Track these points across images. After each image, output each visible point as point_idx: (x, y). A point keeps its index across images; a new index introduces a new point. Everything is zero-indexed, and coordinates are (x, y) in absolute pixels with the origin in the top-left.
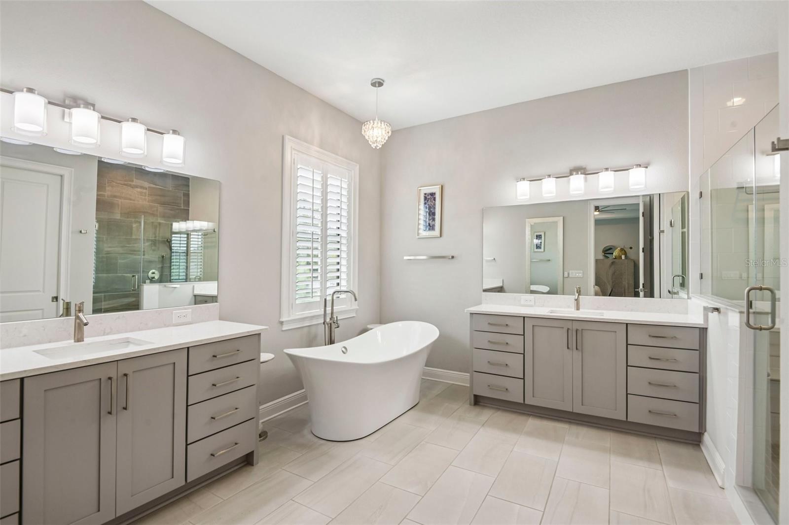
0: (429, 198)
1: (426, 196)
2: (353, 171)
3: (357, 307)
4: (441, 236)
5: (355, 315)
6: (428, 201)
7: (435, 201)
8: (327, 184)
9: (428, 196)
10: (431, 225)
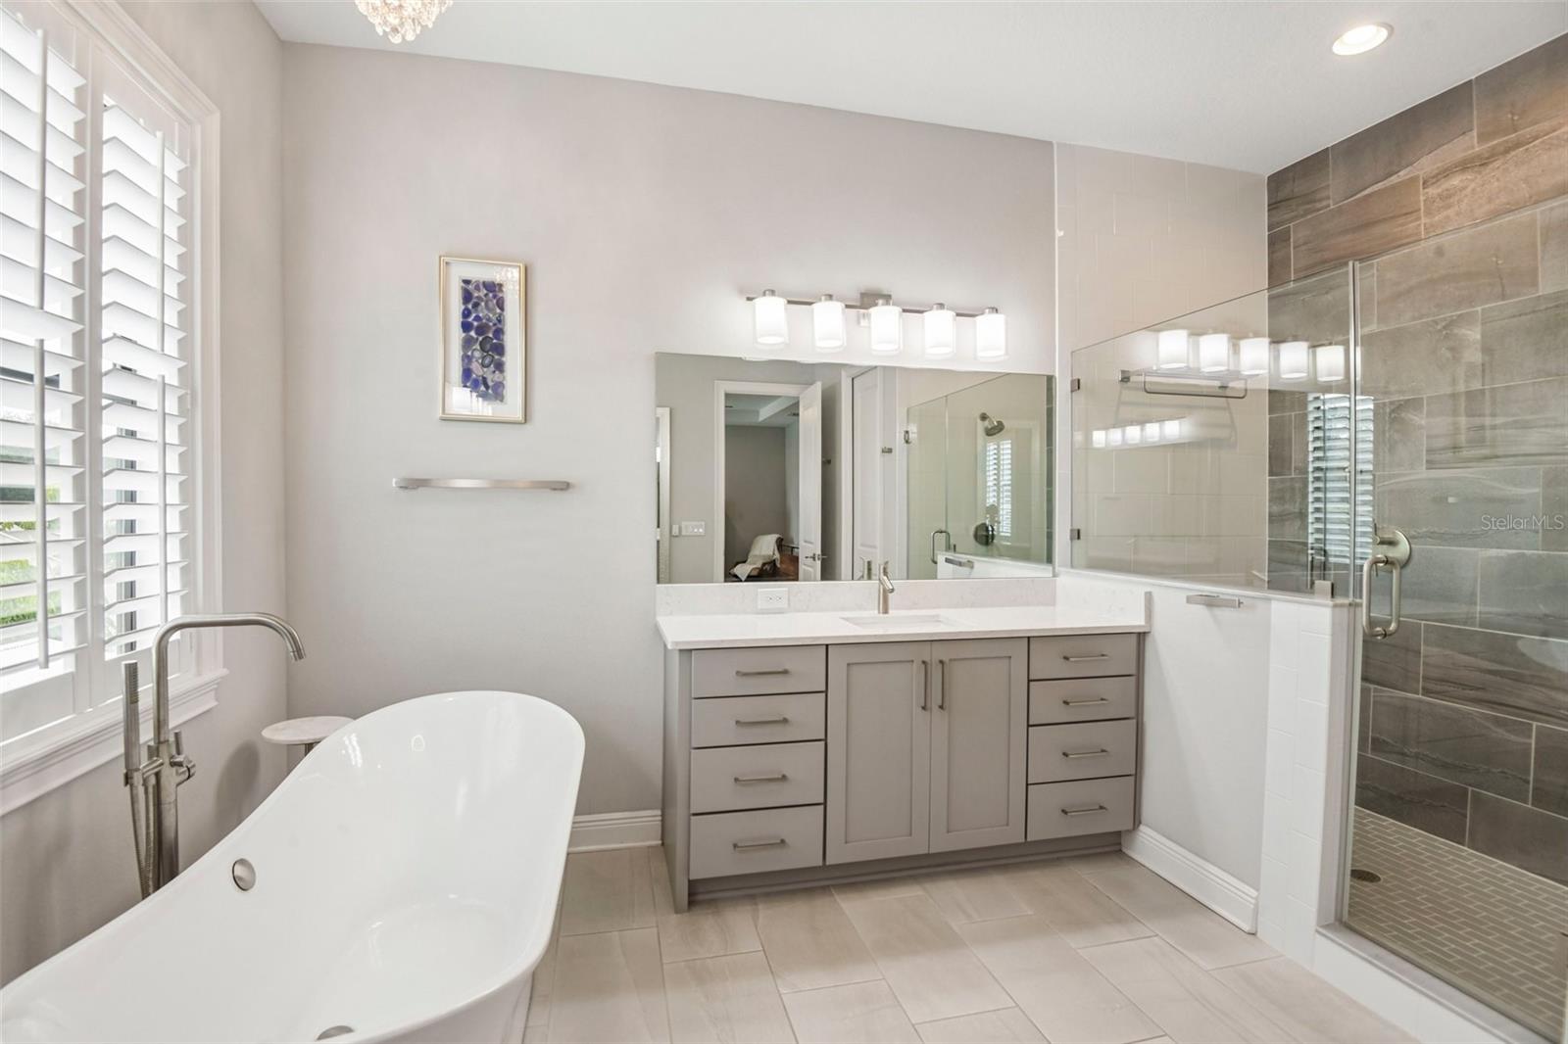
0: (478, 298)
1: (471, 287)
2: (198, 128)
3: (224, 672)
4: (526, 420)
5: (212, 704)
6: (476, 305)
7: (502, 309)
8: (100, 135)
9: (477, 288)
10: (490, 384)
